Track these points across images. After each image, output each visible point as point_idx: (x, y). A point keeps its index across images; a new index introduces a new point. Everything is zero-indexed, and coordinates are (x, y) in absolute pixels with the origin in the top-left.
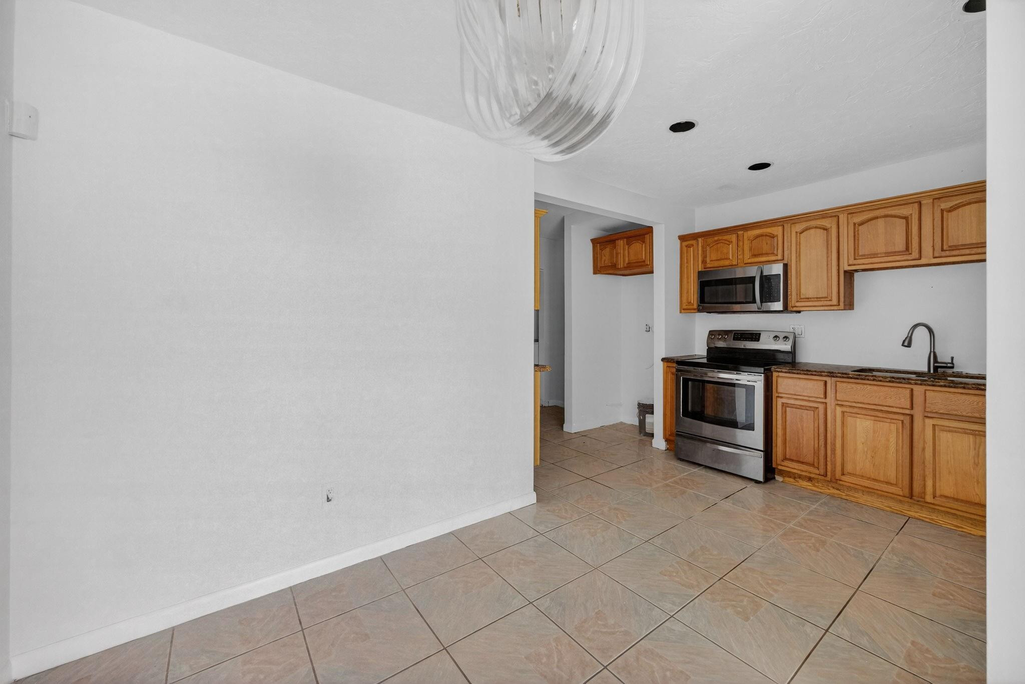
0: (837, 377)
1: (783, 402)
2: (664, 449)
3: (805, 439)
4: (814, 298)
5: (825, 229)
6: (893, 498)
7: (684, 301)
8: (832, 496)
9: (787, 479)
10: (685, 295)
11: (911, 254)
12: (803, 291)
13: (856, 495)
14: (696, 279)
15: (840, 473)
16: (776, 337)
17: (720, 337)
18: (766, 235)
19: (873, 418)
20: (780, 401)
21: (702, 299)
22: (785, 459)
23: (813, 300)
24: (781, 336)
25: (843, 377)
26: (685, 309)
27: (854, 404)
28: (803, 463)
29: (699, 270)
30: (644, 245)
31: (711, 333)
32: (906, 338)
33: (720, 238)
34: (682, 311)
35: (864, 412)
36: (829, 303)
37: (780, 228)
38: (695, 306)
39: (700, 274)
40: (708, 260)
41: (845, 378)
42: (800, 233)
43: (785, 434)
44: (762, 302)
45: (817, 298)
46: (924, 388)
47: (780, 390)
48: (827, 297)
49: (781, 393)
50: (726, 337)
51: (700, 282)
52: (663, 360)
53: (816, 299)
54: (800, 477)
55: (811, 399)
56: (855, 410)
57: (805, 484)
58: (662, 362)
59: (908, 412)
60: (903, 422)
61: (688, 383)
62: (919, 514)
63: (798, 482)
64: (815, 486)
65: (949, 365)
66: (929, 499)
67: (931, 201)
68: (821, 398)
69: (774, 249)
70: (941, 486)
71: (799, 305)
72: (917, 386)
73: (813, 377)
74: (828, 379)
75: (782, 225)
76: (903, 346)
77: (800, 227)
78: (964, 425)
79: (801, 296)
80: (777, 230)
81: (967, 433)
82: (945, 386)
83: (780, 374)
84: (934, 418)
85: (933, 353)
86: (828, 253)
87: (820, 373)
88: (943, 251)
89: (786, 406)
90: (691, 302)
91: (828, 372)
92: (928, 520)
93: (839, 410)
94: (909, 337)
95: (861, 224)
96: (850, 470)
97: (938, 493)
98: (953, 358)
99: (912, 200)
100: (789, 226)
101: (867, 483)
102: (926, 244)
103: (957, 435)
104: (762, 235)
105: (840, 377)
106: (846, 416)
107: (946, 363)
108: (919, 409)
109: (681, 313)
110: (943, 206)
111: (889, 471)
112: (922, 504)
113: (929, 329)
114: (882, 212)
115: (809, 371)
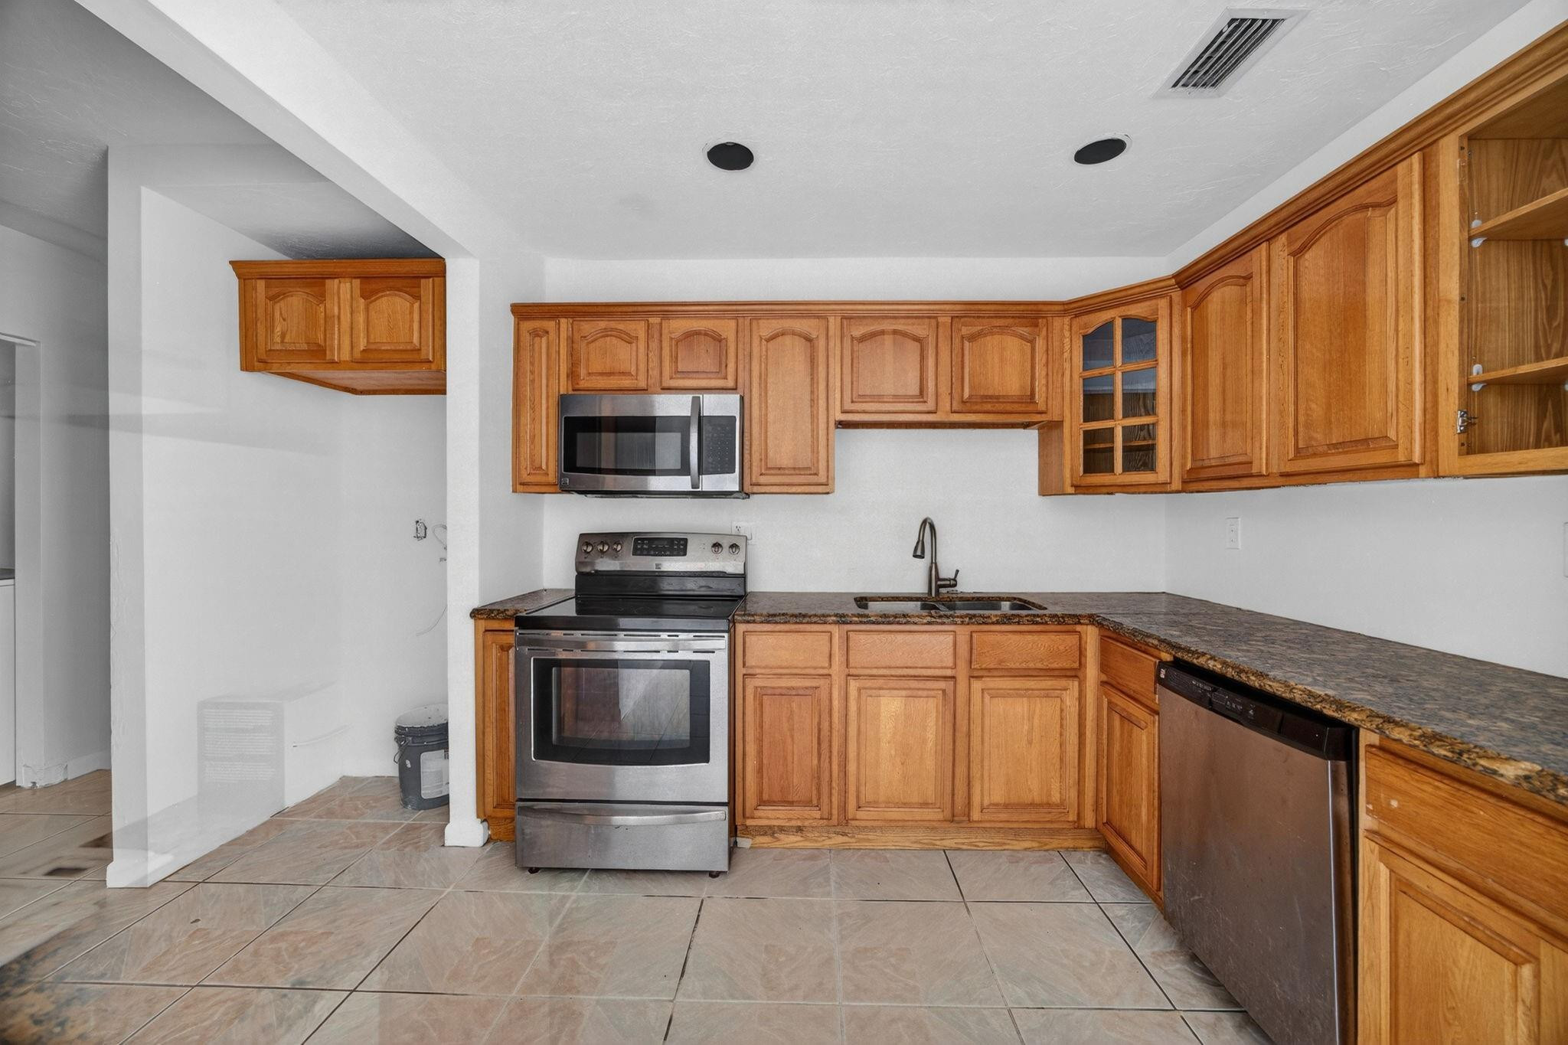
0: (851, 623)
1: (757, 685)
2: (481, 843)
3: (796, 755)
4: (788, 468)
5: (809, 339)
6: (920, 826)
7: (526, 463)
8: (839, 850)
9: (760, 839)
10: (526, 449)
11: (925, 402)
12: (771, 454)
13: (872, 836)
14: (553, 411)
15: (856, 803)
16: (717, 545)
17: (606, 548)
18: (706, 334)
19: (904, 693)
20: (751, 684)
21: (571, 462)
22: (762, 802)
23: (787, 472)
24: (726, 543)
25: (862, 623)
26: (525, 484)
27: (874, 672)
28: (791, 803)
29: (562, 393)
30: (417, 305)
31: (586, 540)
32: (918, 543)
33: (613, 325)
34: (518, 486)
35: (892, 683)
36: (813, 479)
37: (733, 323)
38: (552, 478)
39: (564, 401)
40: (583, 372)
41: (865, 623)
42: (768, 340)
43: (760, 752)
44: (700, 472)
45: (794, 469)
46: (968, 629)
47: (750, 662)
48: (810, 468)
49: (752, 667)
50: (619, 548)
51: (565, 418)
52: (476, 614)
53: (792, 472)
54: (782, 829)
55: (806, 672)
56: (880, 683)
57: (792, 839)
58: (472, 621)
59: (949, 673)
60: (944, 691)
61: (552, 670)
62: (956, 841)
63: (778, 840)
64: (806, 839)
65: (953, 583)
66: (976, 815)
67: (949, 320)
68: (823, 668)
69: (720, 366)
70: (991, 790)
71: (763, 480)
72: (963, 627)
73: (808, 627)
74: (835, 630)
75: (736, 318)
76: (915, 556)
77: (767, 328)
78: (1018, 683)
79: (766, 464)
80: (726, 328)
81: (1022, 696)
82: (997, 623)
83: (750, 627)
84: (982, 677)
85: (934, 565)
86: (812, 385)
87: (822, 619)
88: (963, 402)
89: (761, 694)
90: (541, 468)
91: (836, 615)
92: (964, 847)
93: (854, 685)
94: (920, 542)
95: (862, 339)
96: (870, 797)
97: (986, 802)
98: (957, 571)
99: (929, 313)
100: (747, 322)
101: (895, 814)
102: (944, 389)
103: (1010, 700)
104: (698, 333)
105: (856, 623)
106: (863, 697)
107: (950, 580)
108: (962, 665)
109: (516, 492)
110: (965, 331)
111: (927, 783)
112: (962, 825)
113: (932, 527)
114: (888, 326)
115: (804, 616)
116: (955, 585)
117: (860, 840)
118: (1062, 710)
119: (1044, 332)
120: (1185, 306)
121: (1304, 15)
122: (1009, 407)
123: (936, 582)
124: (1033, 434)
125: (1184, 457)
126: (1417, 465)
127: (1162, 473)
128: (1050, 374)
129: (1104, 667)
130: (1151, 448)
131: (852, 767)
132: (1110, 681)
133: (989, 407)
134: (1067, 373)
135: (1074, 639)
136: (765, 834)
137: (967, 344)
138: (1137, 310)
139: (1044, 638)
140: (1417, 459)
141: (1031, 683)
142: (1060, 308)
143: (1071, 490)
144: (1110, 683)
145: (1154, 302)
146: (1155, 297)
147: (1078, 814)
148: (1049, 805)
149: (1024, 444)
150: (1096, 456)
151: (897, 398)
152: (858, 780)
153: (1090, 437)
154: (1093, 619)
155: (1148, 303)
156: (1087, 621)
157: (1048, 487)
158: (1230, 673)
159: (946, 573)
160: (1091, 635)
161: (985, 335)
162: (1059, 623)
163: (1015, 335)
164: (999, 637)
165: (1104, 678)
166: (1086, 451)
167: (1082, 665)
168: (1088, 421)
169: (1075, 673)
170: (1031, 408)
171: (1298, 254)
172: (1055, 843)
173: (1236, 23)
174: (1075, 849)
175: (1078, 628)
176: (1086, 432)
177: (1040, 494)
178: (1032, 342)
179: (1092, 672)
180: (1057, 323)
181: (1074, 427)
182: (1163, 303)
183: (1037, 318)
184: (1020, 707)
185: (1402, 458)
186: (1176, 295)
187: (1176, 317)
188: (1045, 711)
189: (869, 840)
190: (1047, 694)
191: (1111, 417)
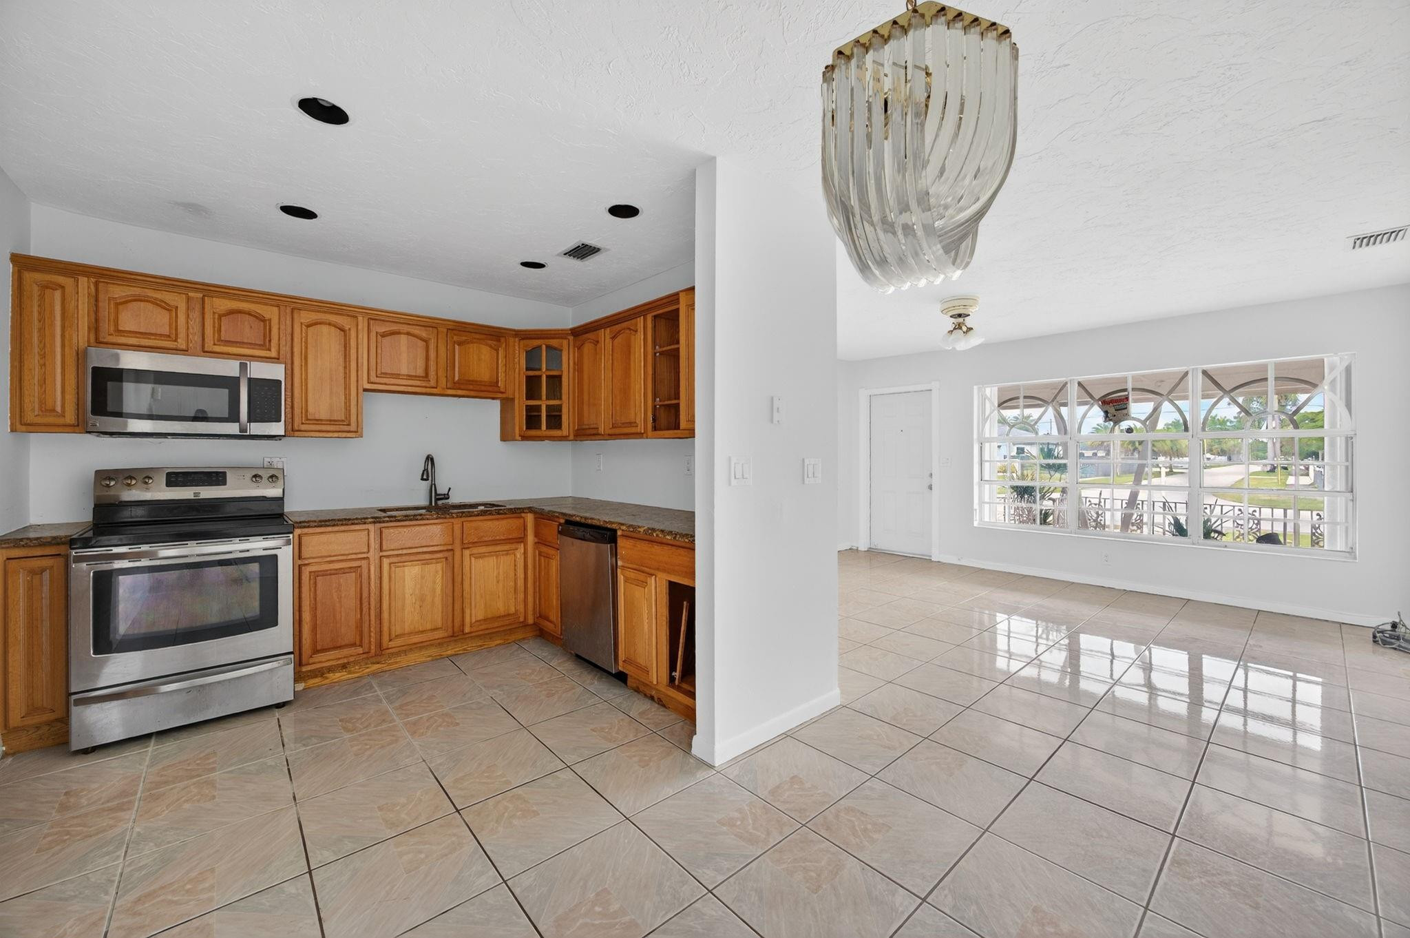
0: (384, 522)
1: (312, 570)
3: (343, 614)
4: (327, 420)
5: (342, 330)
6: (432, 645)
8: (373, 676)
9: (312, 682)
11: (430, 380)
12: (311, 409)
13: (398, 659)
15: (388, 638)
16: (256, 477)
17: (134, 482)
18: (249, 314)
19: (420, 563)
20: (306, 570)
21: (99, 405)
22: (316, 651)
23: (324, 422)
24: (265, 474)
25: (391, 521)
26: (30, 424)
27: (399, 552)
28: (340, 647)
29: (83, 344)
31: (106, 475)
33: (146, 292)
34: (19, 426)
35: (413, 558)
36: (346, 428)
37: (273, 310)
40: (109, 329)
41: (393, 521)
42: (307, 326)
43: (314, 616)
44: (250, 420)
45: (331, 421)
46: (462, 519)
47: (306, 554)
48: (343, 421)
49: (309, 558)
50: (151, 481)
51: (92, 368)
53: (329, 423)
54: (330, 669)
55: (349, 557)
56: (404, 558)
57: (337, 676)
59: (449, 548)
60: (446, 558)
62: (456, 649)
63: (327, 678)
64: (350, 673)
65: (446, 496)
66: (467, 630)
67: (445, 330)
68: (364, 553)
69: (265, 339)
70: (475, 613)
71: (303, 427)
72: (457, 520)
73: (353, 527)
74: (371, 527)
75: (278, 306)
76: (422, 479)
77: (306, 317)
78: (491, 549)
79: (306, 416)
80: (270, 312)
81: (492, 556)
82: (478, 515)
83: (306, 530)
84: (471, 547)
85: (433, 487)
86: (345, 362)
87: (363, 521)
88: (454, 383)
89: (315, 575)
90: (54, 410)
91: (372, 518)
92: (461, 652)
93: (386, 562)
94: (425, 470)
95: (384, 335)
96: (399, 632)
97: (473, 621)
98: (450, 489)
99: (431, 324)
100: (289, 310)
101: (415, 639)
102: (441, 373)
103: (486, 559)
104: (240, 312)
105: (388, 522)
106: (393, 568)
107: (445, 494)
108: (458, 542)
109: (16, 431)
110: (455, 338)
111: (436, 616)
112: (460, 637)
113: (432, 460)
114: (405, 328)
115: (349, 520)
116: (449, 498)
117: (390, 665)
118: (515, 561)
119: (504, 346)
120: (574, 346)
121: (607, 250)
122: (483, 388)
123: (435, 497)
124: (497, 403)
125: (574, 423)
126: (643, 434)
127: (565, 431)
128: (507, 370)
129: (537, 534)
130: (560, 417)
131: (385, 615)
132: (540, 541)
133: (471, 387)
134: (517, 370)
135: (522, 520)
136: (316, 677)
137: (457, 347)
138: (554, 342)
139: (504, 522)
140: (643, 432)
141: (498, 548)
142: (514, 333)
143: (518, 437)
144: (541, 541)
145: (561, 340)
146: (562, 338)
147: (525, 617)
148: (509, 615)
149: (492, 409)
150: (532, 420)
151: (410, 377)
152: (390, 622)
153: (529, 409)
154: (530, 510)
155: (558, 340)
156: (527, 511)
157: (505, 437)
158: (583, 521)
159: (442, 489)
160: (530, 518)
161: (468, 343)
162: (513, 513)
163: (487, 345)
164: (480, 524)
165: (536, 540)
166: (527, 416)
167: (525, 535)
168: (530, 400)
169: (522, 540)
170: (496, 389)
171: (613, 338)
172: (513, 638)
173: (585, 246)
174: (524, 639)
175: (523, 515)
176: (527, 406)
177: (501, 440)
178: (497, 351)
179: (531, 538)
180: (511, 340)
181: (521, 404)
182: (565, 342)
183: (500, 337)
184: (492, 561)
185: (639, 431)
186: (571, 338)
187: (571, 350)
188: (506, 561)
189: (396, 663)
190: (507, 553)
191: (540, 398)
